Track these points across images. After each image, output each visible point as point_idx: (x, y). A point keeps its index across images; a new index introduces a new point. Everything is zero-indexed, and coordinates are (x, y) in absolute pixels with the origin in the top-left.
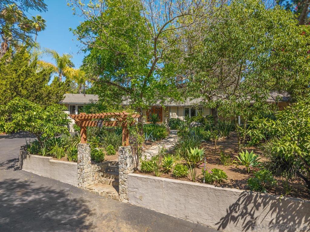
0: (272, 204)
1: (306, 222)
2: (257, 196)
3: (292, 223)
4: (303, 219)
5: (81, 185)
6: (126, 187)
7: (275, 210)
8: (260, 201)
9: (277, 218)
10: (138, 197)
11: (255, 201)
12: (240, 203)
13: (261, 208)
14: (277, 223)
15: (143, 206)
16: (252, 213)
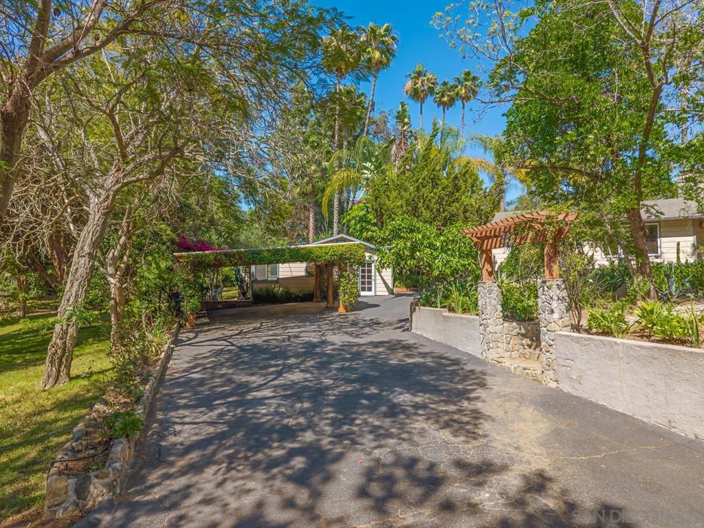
5: (485, 355)
6: (553, 357)
10: (575, 378)
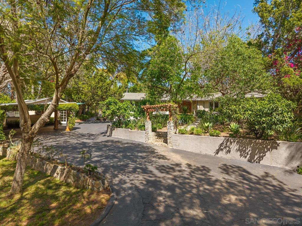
0: (237, 141)
1: (250, 147)
2: (231, 139)
3: (244, 149)
4: (249, 147)
5: (147, 142)
6: (171, 140)
7: (238, 144)
8: (232, 141)
9: (239, 147)
10: (177, 145)
11: (230, 141)
12: (224, 142)
13: (233, 144)
14: (239, 149)
15: (180, 149)
16: (229, 146)
